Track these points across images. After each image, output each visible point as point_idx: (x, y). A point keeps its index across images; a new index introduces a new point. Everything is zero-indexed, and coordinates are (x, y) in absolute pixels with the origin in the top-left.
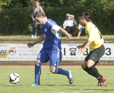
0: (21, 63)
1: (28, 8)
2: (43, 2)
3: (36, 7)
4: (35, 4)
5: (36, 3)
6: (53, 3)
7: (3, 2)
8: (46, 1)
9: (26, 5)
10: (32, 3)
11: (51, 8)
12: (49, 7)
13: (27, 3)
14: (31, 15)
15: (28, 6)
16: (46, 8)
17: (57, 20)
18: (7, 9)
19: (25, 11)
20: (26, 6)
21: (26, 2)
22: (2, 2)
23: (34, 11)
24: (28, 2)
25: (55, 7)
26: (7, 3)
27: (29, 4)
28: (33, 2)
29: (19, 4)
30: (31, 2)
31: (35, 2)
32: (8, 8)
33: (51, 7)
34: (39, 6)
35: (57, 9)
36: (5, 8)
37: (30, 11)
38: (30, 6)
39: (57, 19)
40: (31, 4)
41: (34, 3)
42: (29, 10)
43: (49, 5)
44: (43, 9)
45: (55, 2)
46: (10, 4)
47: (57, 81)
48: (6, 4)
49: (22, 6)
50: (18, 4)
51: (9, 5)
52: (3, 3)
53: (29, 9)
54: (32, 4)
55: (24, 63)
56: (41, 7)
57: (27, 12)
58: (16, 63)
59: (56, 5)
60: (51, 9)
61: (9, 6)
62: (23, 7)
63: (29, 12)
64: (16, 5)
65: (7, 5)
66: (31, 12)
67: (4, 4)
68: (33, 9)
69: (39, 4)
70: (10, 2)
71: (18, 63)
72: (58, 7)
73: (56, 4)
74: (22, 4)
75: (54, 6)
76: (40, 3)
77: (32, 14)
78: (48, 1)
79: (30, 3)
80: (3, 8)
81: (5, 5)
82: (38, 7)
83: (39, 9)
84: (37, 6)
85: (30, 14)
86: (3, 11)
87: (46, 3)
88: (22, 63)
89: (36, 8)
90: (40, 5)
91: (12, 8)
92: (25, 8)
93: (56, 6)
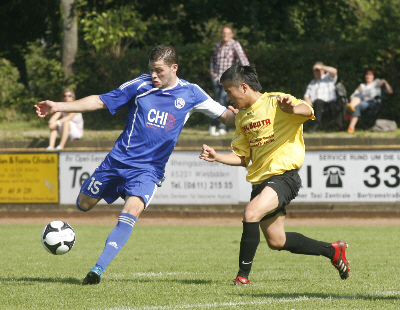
0: (178, 210)
1: (199, 45)
2: (245, 30)
3: (223, 43)
4: (219, 34)
5: (222, 32)
6: (273, 32)
7: (124, 28)
8: (252, 27)
9: (194, 36)
10: (211, 31)
11: (269, 46)
12: (262, 43)
13: (196, 31)
14: (209, 66)
15: (200, 39)
16: (254, 47)
17: (286, 81)
18: (138, 49)
19: (190, 55)
20: (193, 41)
21: (193, 27)
22: (121, 30)
23: (219, 56)
24: (198, 27)
25: (282, 43)
26: (137, 30)
27: (203, 34)
28: (214, 30)
29: (174, 34)
30: (207, 29)
31: (220, 30)
32: (140, 45)
33: (268, 42)
34: (233, 41)
35: (287, 48)
36: (130, 47)
37: (204, 55)
38: (204, 41)
39: (286, 78)
40: (208, 35)
41: (217, 31)
42: (204, 52)
43: (262, 39)
44: (244, 48)
45: (280, 28)
46: (147, 35)
47: (288, 263)
48: (132, 34)
49: (182, 39)
50: (168, 33)
51: (141, 37)
52: (126, 30)
53: (201, 49)
54: (213, 34)
55: (187, 210)
56: (238, 44)
57: (195, 58)
58: (164, 210)
59: (282, 36)
60: (269, 50)
61: (143, 42)
62: (185, 42)
63: (204, 58)
64: (164, 36)
65: (136, 39)
66: (208, 60)
67: (126, 34)
68: (214, 49)
69: (232, 35)
70: (146, 28)
71: (170, 209)
72: (290, 43)
73: (284, 33)
74: (181, 34)
75: (277, 39)
76: (236, 31)
77: (212, 64)
78: (258, 26)
79: (204, 31)
80: (126, 48)
81: (130, 38)
82: (229, 43)
83: (233, 49)
84: (226, 39)
85: (204, 63)
86: (124, 55)
87: (254, 32)
88: (181, 212)
89: (224, 48)
90: (235, 39)
91: (151, 47)
92: (190, 46)
93: (284, 40)
